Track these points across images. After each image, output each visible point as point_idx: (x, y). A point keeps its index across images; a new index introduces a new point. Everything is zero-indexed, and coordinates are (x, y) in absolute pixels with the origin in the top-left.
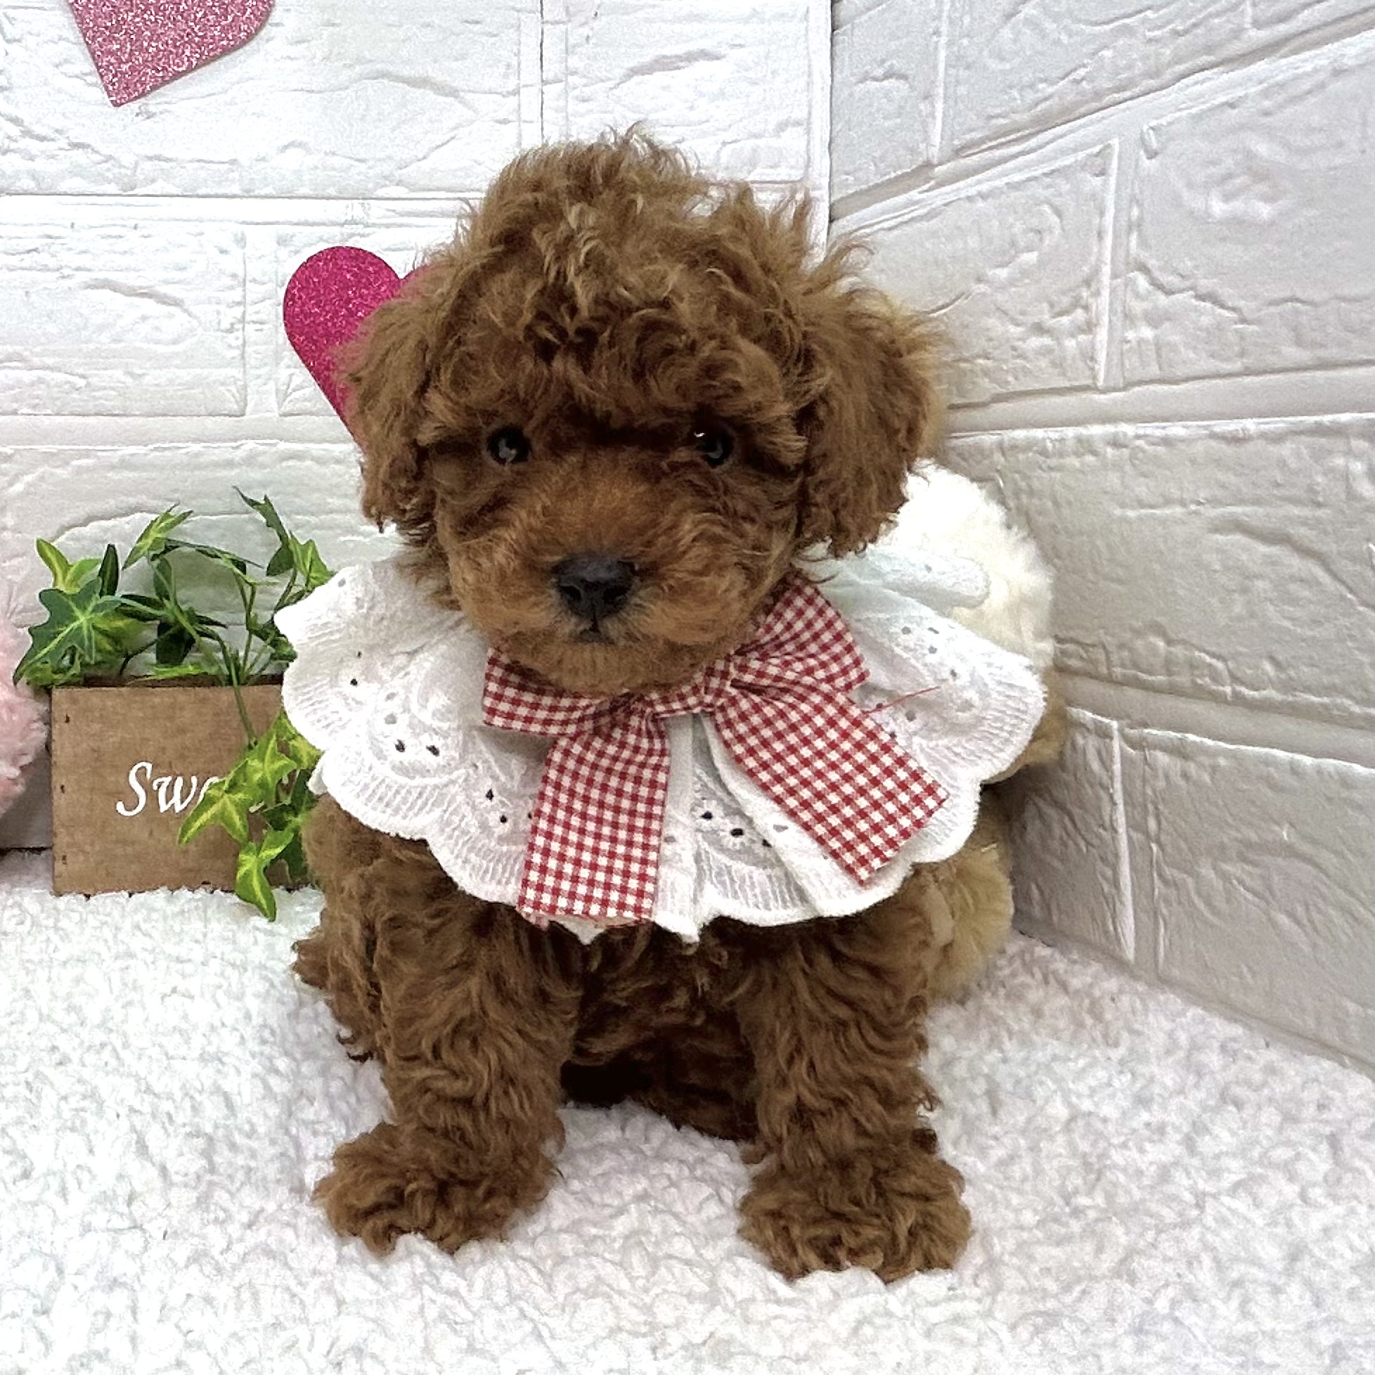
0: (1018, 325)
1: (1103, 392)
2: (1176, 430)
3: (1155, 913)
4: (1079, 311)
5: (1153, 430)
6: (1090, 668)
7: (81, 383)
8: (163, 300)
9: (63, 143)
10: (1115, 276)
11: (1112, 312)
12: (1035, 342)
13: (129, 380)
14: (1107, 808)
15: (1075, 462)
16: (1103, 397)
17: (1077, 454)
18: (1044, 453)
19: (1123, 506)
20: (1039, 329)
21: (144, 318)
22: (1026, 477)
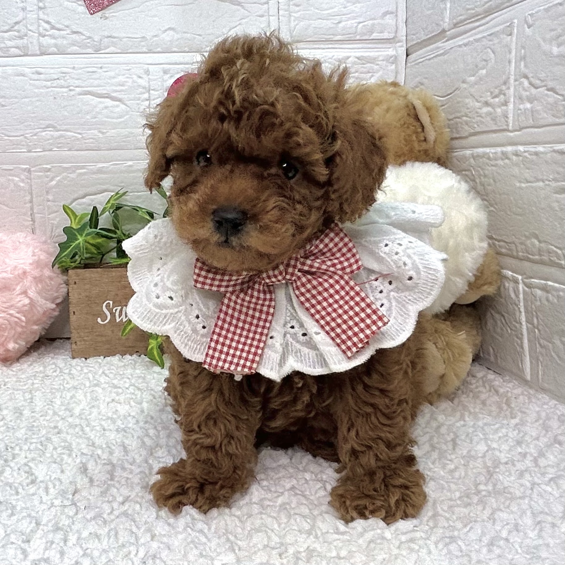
0: (478, 102)
1: (512, 132)
2: (540, 149)
3: (538, 359)
4: (502, 96)
5: (531, 148)
6: (509, 252)
7: (80, 136)
8: (114, 99)
9: (68, 32)
10: (516, 80)
11: (515, 96)
12: (485, 110)
13: (101, 135)
14: (517, 313)
15: (500, 162)
16: (512, 134)
17: (502, 159)
18: (489, 158)
19: (520, 182)
20: (487, 104)
21: (106, 107)
22: (483, 169)
